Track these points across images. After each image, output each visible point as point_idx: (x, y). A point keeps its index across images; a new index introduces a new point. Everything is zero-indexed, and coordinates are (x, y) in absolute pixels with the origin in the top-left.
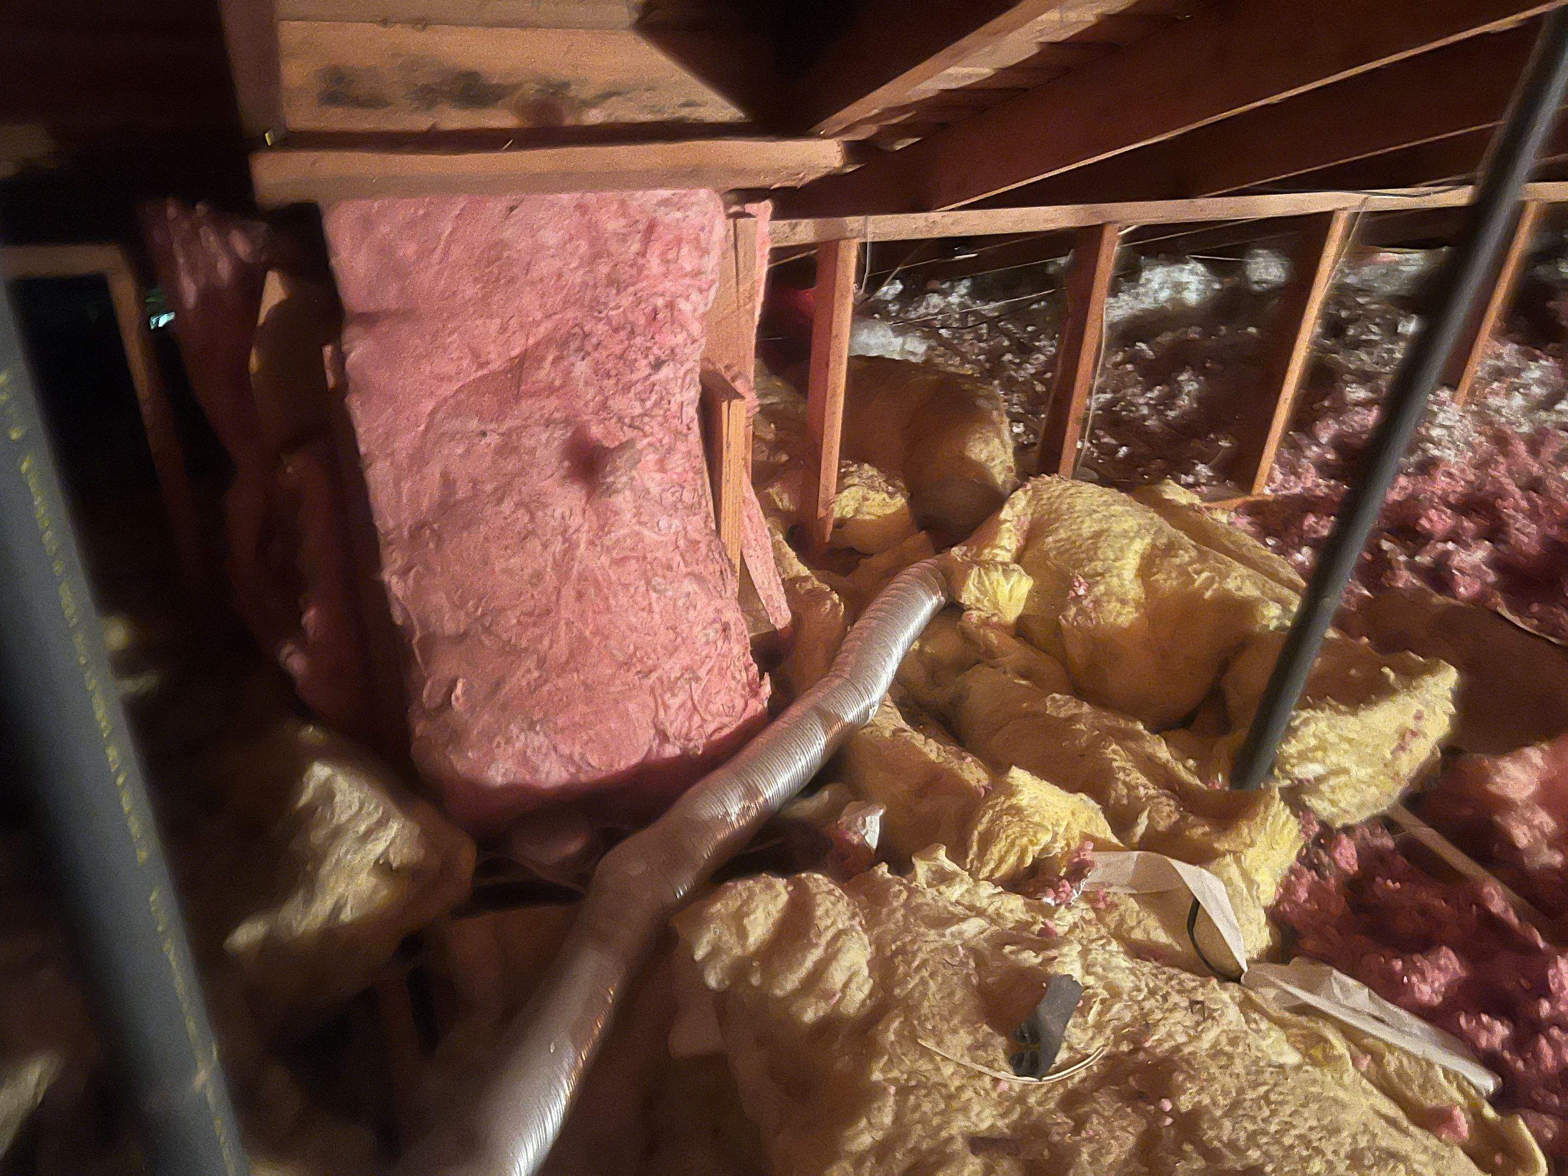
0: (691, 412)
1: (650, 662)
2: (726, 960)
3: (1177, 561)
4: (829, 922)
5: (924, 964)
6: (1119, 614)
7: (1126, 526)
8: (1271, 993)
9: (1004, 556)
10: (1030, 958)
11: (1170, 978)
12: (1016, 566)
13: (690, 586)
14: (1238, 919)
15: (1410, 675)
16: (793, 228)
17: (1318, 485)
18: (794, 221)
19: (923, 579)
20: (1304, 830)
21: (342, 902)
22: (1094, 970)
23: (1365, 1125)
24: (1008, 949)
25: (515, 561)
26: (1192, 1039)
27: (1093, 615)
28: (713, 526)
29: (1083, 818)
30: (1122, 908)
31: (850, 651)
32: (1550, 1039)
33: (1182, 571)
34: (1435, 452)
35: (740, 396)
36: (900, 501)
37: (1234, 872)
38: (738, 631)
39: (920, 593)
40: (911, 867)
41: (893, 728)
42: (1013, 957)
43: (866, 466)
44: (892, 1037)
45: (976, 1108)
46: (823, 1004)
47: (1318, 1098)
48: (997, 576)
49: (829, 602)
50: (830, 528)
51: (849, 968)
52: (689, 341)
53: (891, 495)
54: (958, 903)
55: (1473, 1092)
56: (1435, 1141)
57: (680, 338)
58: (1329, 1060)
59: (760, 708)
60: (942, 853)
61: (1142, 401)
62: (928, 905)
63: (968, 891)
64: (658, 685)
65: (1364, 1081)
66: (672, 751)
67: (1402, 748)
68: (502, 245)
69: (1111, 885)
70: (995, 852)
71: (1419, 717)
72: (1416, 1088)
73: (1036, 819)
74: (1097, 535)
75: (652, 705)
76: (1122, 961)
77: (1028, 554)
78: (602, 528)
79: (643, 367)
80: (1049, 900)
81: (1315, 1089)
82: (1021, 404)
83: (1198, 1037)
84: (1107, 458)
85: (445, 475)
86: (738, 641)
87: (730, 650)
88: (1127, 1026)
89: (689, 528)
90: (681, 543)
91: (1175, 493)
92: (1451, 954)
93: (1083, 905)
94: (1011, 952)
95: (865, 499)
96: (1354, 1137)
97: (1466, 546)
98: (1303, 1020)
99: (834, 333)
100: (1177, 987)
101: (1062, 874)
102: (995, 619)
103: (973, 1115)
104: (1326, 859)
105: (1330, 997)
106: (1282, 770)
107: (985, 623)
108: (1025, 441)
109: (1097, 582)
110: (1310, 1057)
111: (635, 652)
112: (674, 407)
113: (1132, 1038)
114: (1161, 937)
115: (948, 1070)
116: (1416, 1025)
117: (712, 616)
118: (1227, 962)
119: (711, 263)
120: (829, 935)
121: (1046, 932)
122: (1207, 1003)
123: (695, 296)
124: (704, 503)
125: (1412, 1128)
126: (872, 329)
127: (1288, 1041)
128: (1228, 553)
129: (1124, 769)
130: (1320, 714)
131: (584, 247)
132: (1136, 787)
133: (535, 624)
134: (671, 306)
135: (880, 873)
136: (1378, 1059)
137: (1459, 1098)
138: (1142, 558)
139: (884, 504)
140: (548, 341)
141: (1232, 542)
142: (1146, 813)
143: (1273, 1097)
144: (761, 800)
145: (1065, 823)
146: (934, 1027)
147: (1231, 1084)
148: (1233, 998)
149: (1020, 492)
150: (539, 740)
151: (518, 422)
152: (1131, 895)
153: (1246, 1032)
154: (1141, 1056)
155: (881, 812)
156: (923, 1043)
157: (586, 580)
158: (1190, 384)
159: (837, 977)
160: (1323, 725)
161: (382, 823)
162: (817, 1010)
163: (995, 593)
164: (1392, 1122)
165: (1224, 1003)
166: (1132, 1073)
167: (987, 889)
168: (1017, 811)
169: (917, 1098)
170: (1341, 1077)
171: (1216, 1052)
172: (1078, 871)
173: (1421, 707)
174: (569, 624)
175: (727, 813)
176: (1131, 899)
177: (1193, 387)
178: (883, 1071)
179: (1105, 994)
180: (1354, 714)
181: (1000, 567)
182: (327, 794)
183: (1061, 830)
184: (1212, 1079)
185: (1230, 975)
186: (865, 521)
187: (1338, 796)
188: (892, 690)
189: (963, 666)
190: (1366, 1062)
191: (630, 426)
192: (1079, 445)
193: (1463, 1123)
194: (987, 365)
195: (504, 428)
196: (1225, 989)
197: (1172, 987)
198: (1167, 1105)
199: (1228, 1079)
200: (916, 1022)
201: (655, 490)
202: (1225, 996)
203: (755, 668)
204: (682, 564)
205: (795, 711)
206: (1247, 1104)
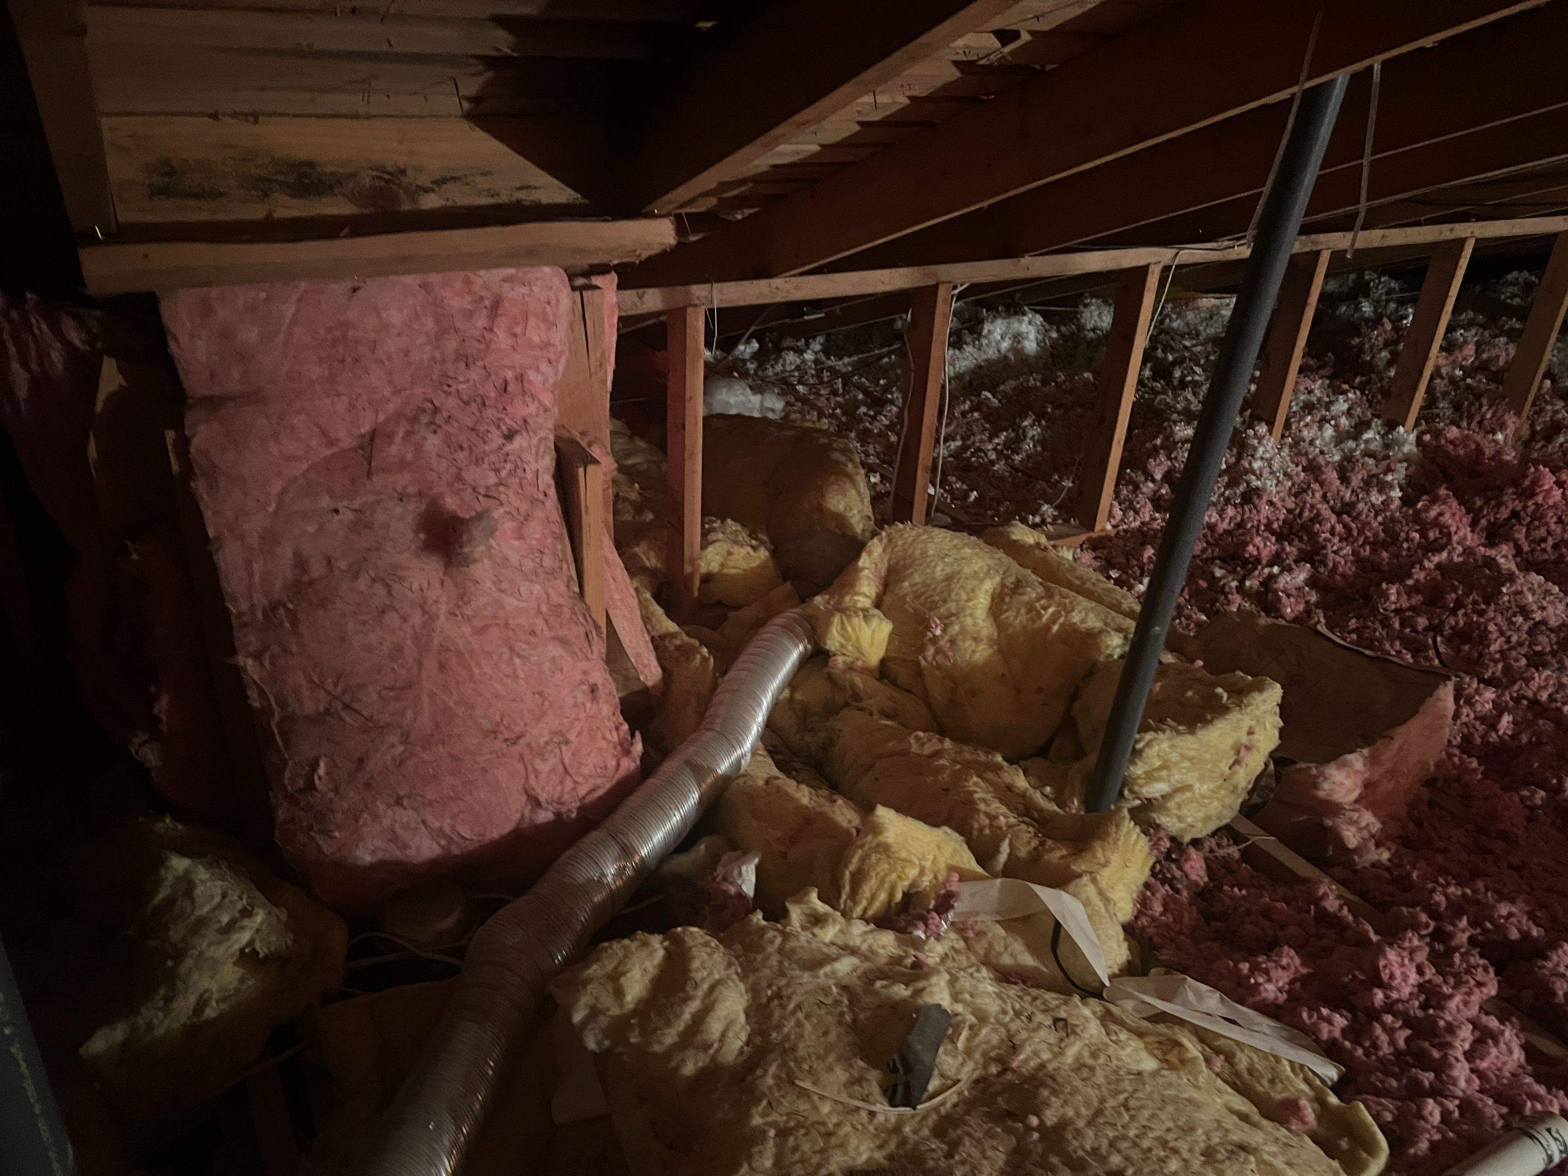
0: (547, 479)
1: (517, 729)
2: (603, 1021)
3: (1026, 598)
4: (705, 974)
5: (799, 1007)
6: (974, 652)
7: (976, 568)
8: (1129, 1005)
9: (864, 601)
10: (901, 991)
11: (1035, 999)
12: (876, 611)
13: (555, 650)
14: (1098, 936)
15: (1240, 693)
16: (641, 297)
17: (1155, 519)
18: (641, 291)
19: (788, 629)
20: (1155, 846)
21: (206, 996)
22: (960, 997)
23: (1218, 1121)
24: (879, 984)
25: (372, 638)
26: (1056, 1056)
27: (950, 654)
28: (577, 589)
29: (948, 849)
30: (990, 935)
31: (721, 703)
32: (1383, 1025)
33: (1031, 608)
34: (1256, 483)
35: (596, 462)
36: (763, 554)
37: (1091, 891)
38: (607, 691)
39: (786, 641)
40: (785, 914)
41: (766, 776)
42: (884, 991)
43: (729, 521)
44: (770, 1081)
45: (854, 1142)
46: (701, 1055)
47: (1175, 1100)
48: (857, 621)
49: (698, 657)
50: (697, 583)
51: (726, 1018)
52: (541, 411)
53: (754, 548)
54: (833, 943)
55: (1318, 1082)
56: (1284, 1131)
57: (532, 408)
58: (1184, 1062)
59: (633, 766)
60: (814, 896)
61: (990, 447)
62: (802, 948)
63: (841, 931)
64: (526, 752)
65: (1219, 1081)
66: (544, 816)
67: (1237, 762)
68: (345, 326)
69: (978, 913)
70: (866, 890)
71: (1250, 733)
72: (1265, 1082)
73: (904, 854)
74: (949, 578)
75: (522, 770)
76: (989, 987)
77: (888, 599)
78: (461, 597)
79: (496, 439)
80: (920, 934)
81: (1171, 1092)
82: (877, 455)
83: (1061, 1053)
84: (959, 503)
85: (297, 554)
86: (607, 702)
87: (600, 710)
88: (995, 1047)
89: (551, 591)
90: (544, 608)
91: (1022, 534)
92: (1292, 953)
93: (953, 935)
94: (884, 987)
95: (730, 553)
96: (1208, 1134)
97: (1290, 570)
98: (1161, 1028)
99: (687, 396)
100: (1043, 1007)
101: (931, 907)
102: (860, 663)
103: (851, 1149)
104: (1178, 874)
105: (1185, 1004)
106: (1132, 791)
107: (851, 668)
108: (880, 488)
109: (952, 623)
110: (1167, 1061)
111: (502, 719)
112: (529, 475)
113: (1000, 1060)
114: (1028, 960)
115: (826, 1108)
116: (1265, 1024)
117: (579, 677)
118: (1089, 979)
119: (559, 336)
120: (706, 986)
121: (917, 965)
122: (1070, 1021)
123: (544, 367)
124: (565, 566)
125: (1265, 1122)
126: (730, 387)
127: (1146, 1048)
128: (1071, 587)
129: (984, 801)
130: (1161, 736)
131: (429, 324)
132: (996, 817)
133: (397, 698)
134: (521, 378)
135: (755, 920)
136: (1229, 1058)
137: (1304, 1087)
138: (993, 598)
139: (747, 557)
140: (398, 416)
141: (1077, 578)
142: (1006, 842)
143: (1132, 1103)
144: (637, 858)
145: (931, 857)
146: (811, 1067)
147: (1093, 1094)
148: (1094, 1013)
149: (875, 540)
150: (405, 815)
151: (371, 498)
152: (998, 922)
153: (1106, 1044)
154: (1009, 1076)
155: (757, 860)
156: (801, 1084)
157: (448, 650)
158: (1033, 430)
159: (714, 1027)
160: (1165, 745)
161: (247, 913)
162: (697, 1062)
163: (858, 639)
164: (1244, 1117)
165: (1086, 1019)
166: (999, 1094)
167: (859, 928)
168: (884, 849)
169: (796, 1138)
170: (1196, 1079)
171: (1079, 1066)
172: (945, 902)
173: (1253, 723)
174: (432, 695)
175: (603, 875)
176: (998, 926)
177: (1035, 432)
178: (764, 1115)
179: (972, 1019)
180: (1192, 732)
181: (861, 613)
182: (187, 885)
183: (928, 864)
184: (1074, 1091)
185: (1092, 991)
186: (732, 576)
187: (1184, 811)
188: (763, 738)
189: (831, 710)
190: (1219, 1062)
191: (486, 496)
192: (931, 491)
193: (1309, 1112)
194: (844, 419)
195: (356, 504)
196: (1085, 1004)
197: (1037, 1008)
198: (1034, 1121)
199: (1089, 1090)
200: (792, 1064)
201: (514, 558)
202: (1087, 1012)
203: (626, 727)
204: (545, 628)
205: (668, 767)
206: (1107, 1113)
